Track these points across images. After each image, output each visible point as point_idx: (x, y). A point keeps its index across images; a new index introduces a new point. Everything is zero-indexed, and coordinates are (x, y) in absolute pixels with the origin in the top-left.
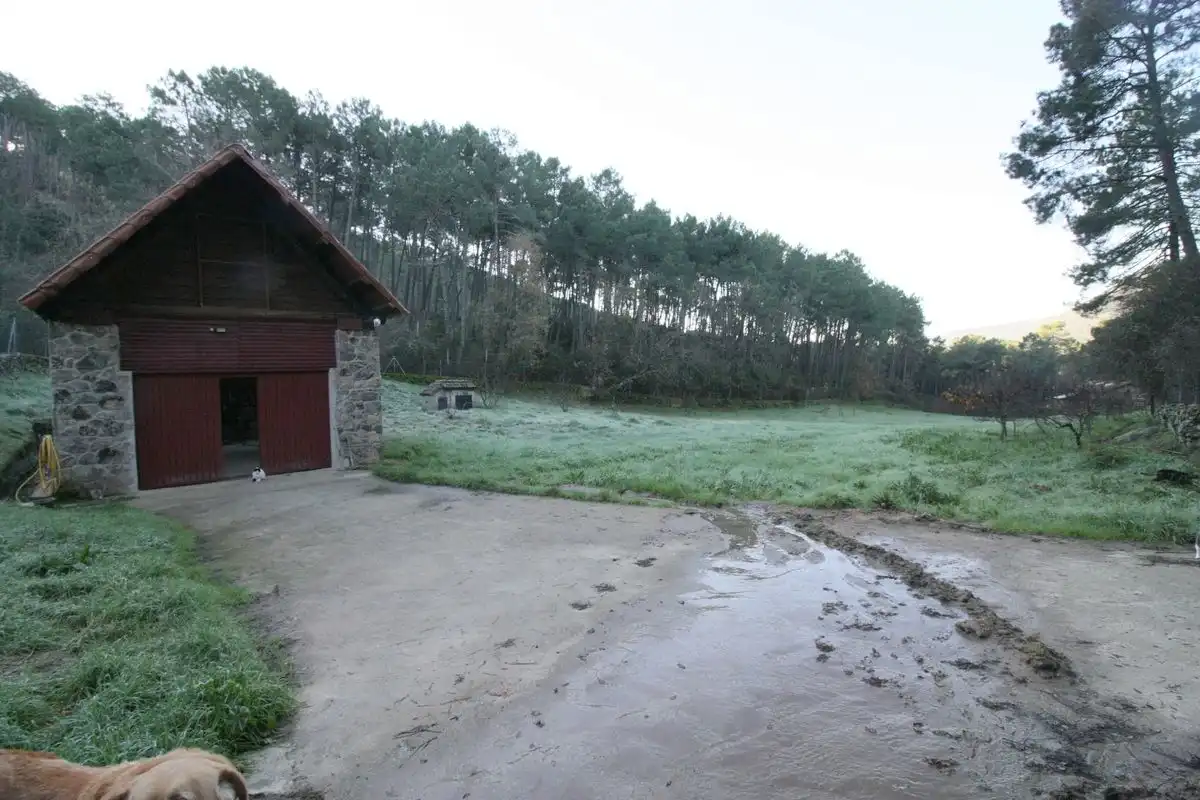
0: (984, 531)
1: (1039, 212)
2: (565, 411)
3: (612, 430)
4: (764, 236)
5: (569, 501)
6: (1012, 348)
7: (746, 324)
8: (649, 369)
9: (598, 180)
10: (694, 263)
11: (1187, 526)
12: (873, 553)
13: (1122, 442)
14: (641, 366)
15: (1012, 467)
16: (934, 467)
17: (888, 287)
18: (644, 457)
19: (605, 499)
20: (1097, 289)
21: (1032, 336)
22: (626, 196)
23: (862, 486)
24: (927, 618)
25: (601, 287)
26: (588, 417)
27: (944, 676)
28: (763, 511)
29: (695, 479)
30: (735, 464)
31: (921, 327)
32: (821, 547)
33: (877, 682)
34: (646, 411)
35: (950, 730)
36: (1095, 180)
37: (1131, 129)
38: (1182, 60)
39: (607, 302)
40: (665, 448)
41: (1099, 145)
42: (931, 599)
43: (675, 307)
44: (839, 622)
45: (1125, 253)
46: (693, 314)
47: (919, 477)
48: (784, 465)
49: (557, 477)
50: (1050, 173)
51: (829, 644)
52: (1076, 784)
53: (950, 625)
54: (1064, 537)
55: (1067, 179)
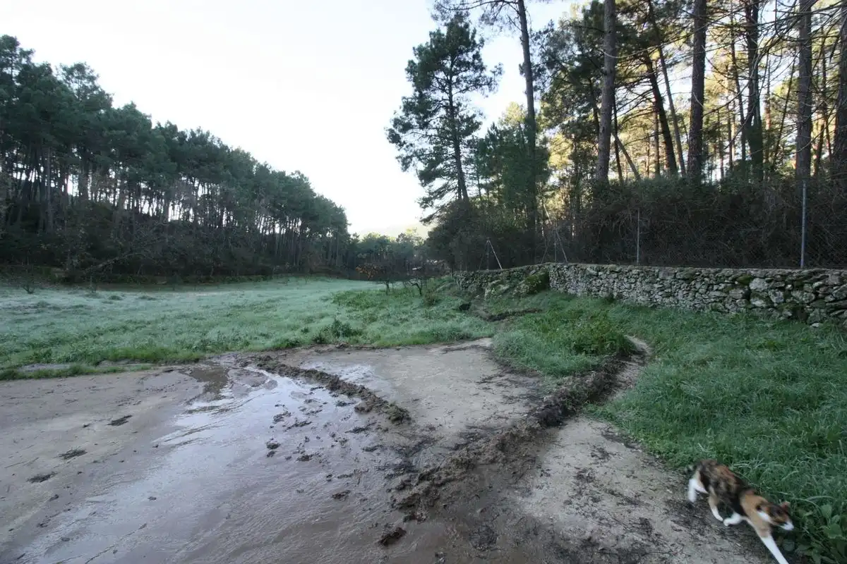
0: (374, 348)
1: (403, 165)
2: (31, 293)
3: (90, 308)
4: (237, 151)
5: (31, 380)
6: (393, 241)
7: (225, 217)
8: (131, 252)
9: (69, 72)
10: (176, 164)
11: (460, 331)
12: (310, 374)
13: (439, 291)
14: (122, 250)
15: (391, 310)
16: (351, 314)
17: (326, 200)
18: (125, 329)
19: (76, 372)
20: (430, 211)
21: (402, 235)
22: (102, 93)
23: (306, 331)
24: (339, 408)
25: (75, 173)
26: (61, 298)
27: (346, 441)
28: (233, 359)
29: (176, 342)
30: (212, 326)
31: (346, 227)
32: (277, 377)
33: (306, 458)
34: (129, 289)
35: (347, 473)
36: (427, 152)
37: (443, 129)
38: (462, 98)
39: (82, 188)
40: (147, 319)
41: (429, 134)
42: (342, 395)
43: (158, 199)
44: (284, 426)
45: (440, 193)
46: (176, 206)
47: (340, 321)
48: (253, 323)
49: (15, 359)
50: (408, 144)
51: (276, 443)
52: (406, 479)
53: (351, 408)
54: (410, 345)
55: (416, 148)
